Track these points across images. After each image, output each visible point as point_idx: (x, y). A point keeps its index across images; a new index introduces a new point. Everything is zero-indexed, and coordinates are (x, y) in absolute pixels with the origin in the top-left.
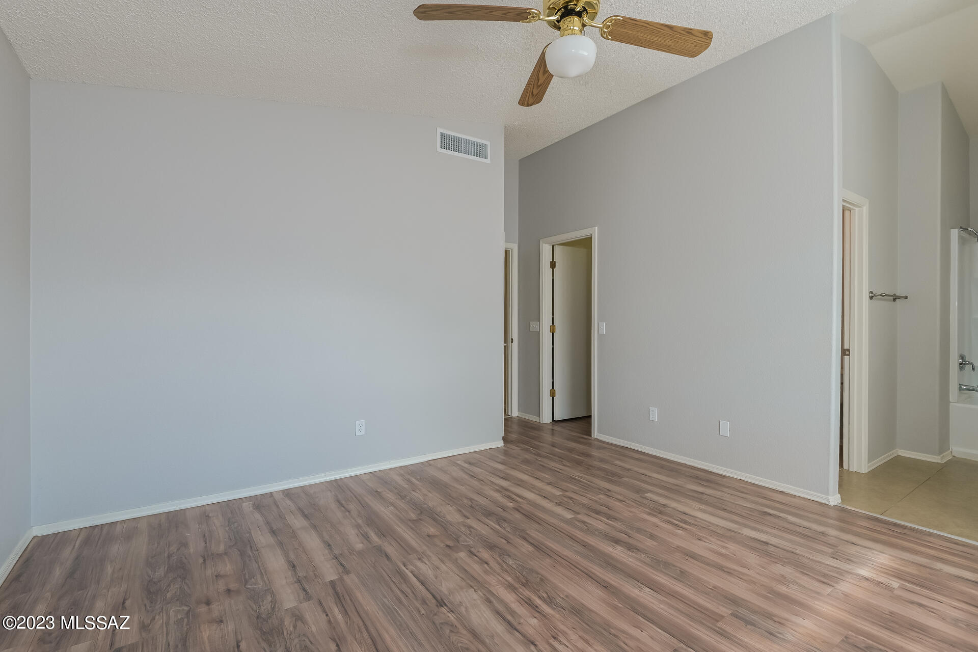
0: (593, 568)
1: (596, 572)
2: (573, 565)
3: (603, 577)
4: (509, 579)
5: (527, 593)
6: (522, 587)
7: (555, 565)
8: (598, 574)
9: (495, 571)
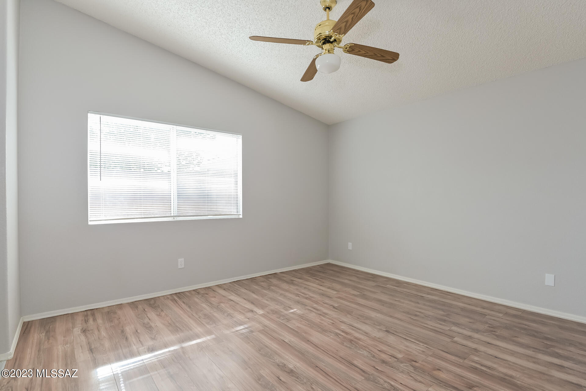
0: (313, 350)
1: (312, 348)
2: (326, 352)
3: (309, 346)
4: (361, 343)
5: (349, 337)
6: (352, 339)
7: (336, 352)
8: (311, 348)
9: (371, 346)
